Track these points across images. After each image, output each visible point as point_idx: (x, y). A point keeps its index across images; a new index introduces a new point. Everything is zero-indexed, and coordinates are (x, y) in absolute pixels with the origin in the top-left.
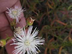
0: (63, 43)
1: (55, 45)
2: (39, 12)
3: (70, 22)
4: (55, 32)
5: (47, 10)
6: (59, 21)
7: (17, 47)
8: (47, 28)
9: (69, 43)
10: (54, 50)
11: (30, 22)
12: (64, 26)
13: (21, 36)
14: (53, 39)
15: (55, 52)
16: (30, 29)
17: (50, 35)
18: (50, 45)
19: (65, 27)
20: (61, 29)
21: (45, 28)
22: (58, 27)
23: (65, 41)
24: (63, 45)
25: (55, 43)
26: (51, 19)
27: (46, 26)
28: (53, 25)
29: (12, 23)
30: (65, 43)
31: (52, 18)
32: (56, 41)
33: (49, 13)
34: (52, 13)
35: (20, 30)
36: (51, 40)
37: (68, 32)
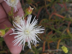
0: (62, 36)
1: (54, 38)
2: (37, 5)
3: (69, 16)
4: (53, 26)
5: (45, 3)
6: (57, 14)
7: (17, 36)
8: (45, 21)
9: (68, 36)
10: (53, 44)
11: (29, 11)
12: (62, 19)
13: (20, 25)
14: (51, 32)
15: (54, 45)
16: (29, 18)
17: (49, 28)
18: (48, 38)
19: (64, 20)
20: (59, 23)
21: (43, 21)
22: (57, 20)
23: (63, 33)
24: (61, 38)
25: (54, 36)
26: (49, 13)
27: (44, 20)
28: (51, 19)
29: (10, 13)
30: (64, 35)
31: (50, 11)
32: (54, 34)
33: (47, 6)
34: (50, 6)
35: (19, 19)
36: (49, 34)
37: (67, 26)
